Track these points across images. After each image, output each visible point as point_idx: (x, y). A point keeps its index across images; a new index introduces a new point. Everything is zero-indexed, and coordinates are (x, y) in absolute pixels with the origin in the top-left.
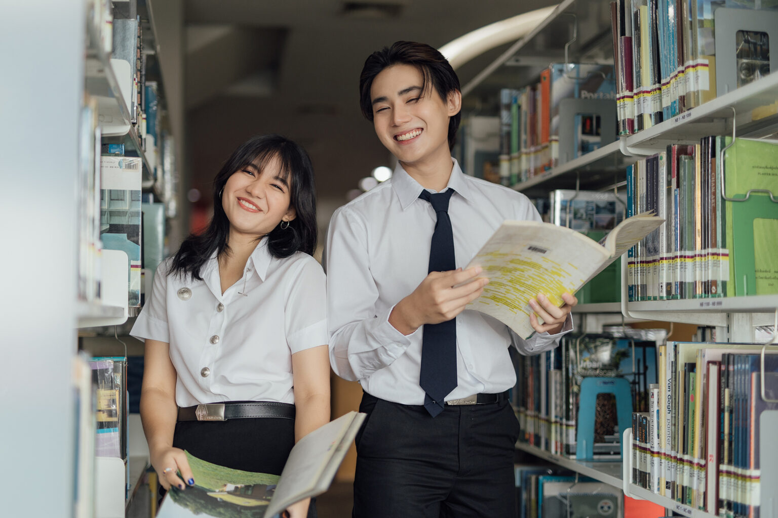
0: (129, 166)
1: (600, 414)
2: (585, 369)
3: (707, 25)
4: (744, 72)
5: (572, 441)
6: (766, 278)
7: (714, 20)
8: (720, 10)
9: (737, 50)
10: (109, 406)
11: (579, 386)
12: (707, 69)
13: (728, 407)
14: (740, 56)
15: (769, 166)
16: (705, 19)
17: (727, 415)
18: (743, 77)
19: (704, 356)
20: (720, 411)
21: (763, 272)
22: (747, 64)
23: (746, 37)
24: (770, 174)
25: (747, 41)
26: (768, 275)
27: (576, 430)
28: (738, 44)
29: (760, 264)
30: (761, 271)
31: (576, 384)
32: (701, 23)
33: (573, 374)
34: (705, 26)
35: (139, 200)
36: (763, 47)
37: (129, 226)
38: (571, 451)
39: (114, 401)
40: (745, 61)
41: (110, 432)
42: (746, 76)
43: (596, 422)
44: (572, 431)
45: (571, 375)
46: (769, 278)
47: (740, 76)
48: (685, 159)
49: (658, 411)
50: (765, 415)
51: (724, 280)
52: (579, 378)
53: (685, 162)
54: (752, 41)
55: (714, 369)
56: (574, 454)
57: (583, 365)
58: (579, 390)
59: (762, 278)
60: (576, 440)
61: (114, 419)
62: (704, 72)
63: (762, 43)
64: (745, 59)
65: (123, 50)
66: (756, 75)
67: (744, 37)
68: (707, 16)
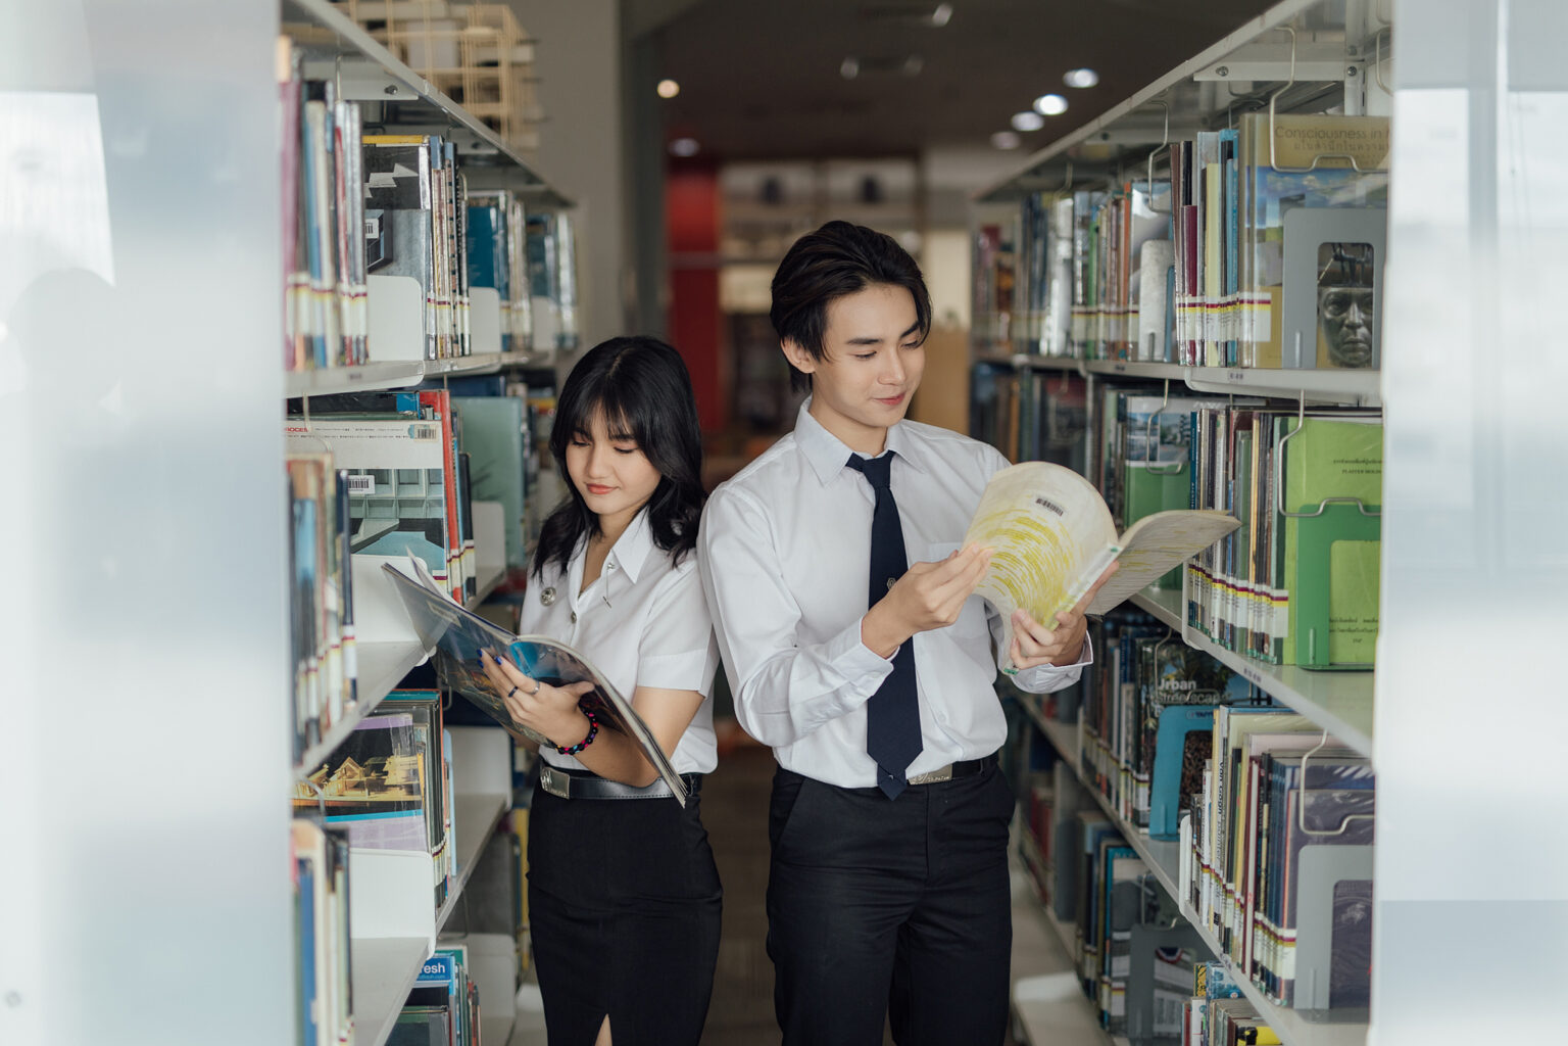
0: (425, 434)
1: (1190, 764)
2: (1167, 692)
3: (1271, 237)
4: (1330, 308)
5: (1143, 806)
6: (1350, 631)
7: (1281, 228)
8: (1294, 213)
9: (1320, 274)
10: (408, 778)
11: (1157, 719)
12: (1268, 307)
13: (1266, 829)
14: (1325, 282)
15: (1361, 459)
16: (1269, 229)
17: (1264, 841)
18: (1328, 316)
19: (1250, 745)
20: (1259, 835)
21: (1346, 621)
22: (1336, 294)
23: (1338, 250)
24: (1362, 471)
25: (1338, 258)
26: (1353, 626)
27: (1150, 788)
28: (1321, 263)
29: (1339, 612)
30: (1341, 621)
31: (1153, 716)
32: (1262, 234)
33: (1147, 700)
34: (1267, 239)
35: (440, 483)
36: (1366, 265)
37: (426, 521)
38: (1141, 821)
39: (415, 772)
40: (1333, 290)
41: (411, 815)
42: (1334, 314)
43: (1183, 775)
44: (1144, 790)
45: (1143, 702)
46: (1354, 631)
47: (1324, 316)
48: (1243, 436)
49: (1210, 805)
50: (1306, 852)
51: (1279, 636)
52: (1157, 707)
53: (1240, 443)
54: (1348, 256)
55: (1255, 768)
56: (1146, 826)
57: (1165, 685)
58: (1157, 726)
59: (1343, 631)
60: (1149, 805)
61: (416, 798)
62: (1262, 314)
63: (1363, 260)
64: (1333, 287)
65: (410, 258)
66: (1351, 312)
67: (1335, 251)
68: (1272, 222)
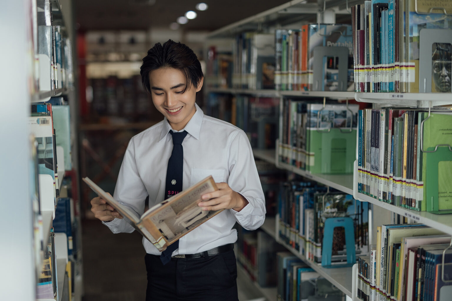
0: (44, 122)
1: (335, 239)
2: (327, 213)
3: (415, 40)
4: (436, 69)
5: (319, 255)
6: (444, 197)
7: (419, 37)
8: (423, 30)
9: (432, 55)
10: (45, 269)
11: (324, 223)
12: (414, 69)
13: (420, 279)
14: (435, 58)
15: (449, 129)
16: (414, 37)
17: (419, 283)
18: (435, 72)
19: (406, 243)
20: (415, 281)
21: (443, 193)
22: (438, 63)
23: (438, 46)
24: (449, 134)
25: (438, 49)
26: (446, 195)
27: (322, 249)
28: (433, 51)
29: (441, 189)
30: (441, 193)
31: (322, 222)
32: (411, 38)
33: (320, 216)
34: (414, 41)
35: (51, 143)
36: (448, 52)
37: (46, 159)
38: (319, 261)
39: (49, 266)
40: (437, 62)
41: (47, 284)
42: (437, 71)
43: (333, 244)
44: (319, 250)
45: (319, 217)
46: (446, 197)
47: (434, 72)
48: (398, 120)
49: (375, 263)
50: (443, 289)
51: (420, 200)
52: (324, 219)
53: (397, 123)
54: (442, 48)
55: (412, 255)
56: (320, 262)
57: (326, 210)
58: (324, 226)
59: (442, 197)
60: (321, 254)
61: (49, 276)
62: (412, 71)
63: (447, 50)
64: (437, 60)
65: (44, 46)
66: (443, 70)
67: (437, 46)
68: (415, 34)
